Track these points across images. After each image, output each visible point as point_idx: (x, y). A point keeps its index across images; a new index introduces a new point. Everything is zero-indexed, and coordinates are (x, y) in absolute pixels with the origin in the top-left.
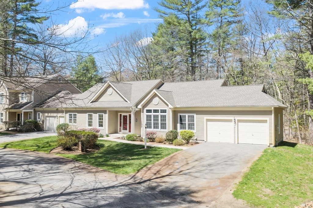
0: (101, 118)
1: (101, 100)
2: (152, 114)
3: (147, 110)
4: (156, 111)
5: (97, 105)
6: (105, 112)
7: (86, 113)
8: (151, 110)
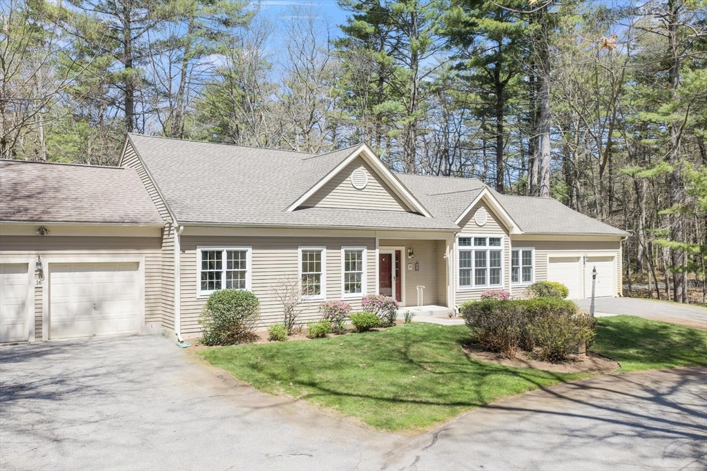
0: (353, 263)
1: (325, 202)
2: (473, 248)
3: (460, 239)
4: (480, 241)
5: (310, 218)
6: (370, 243)
7: (297, 248)
8: (469, 239)
